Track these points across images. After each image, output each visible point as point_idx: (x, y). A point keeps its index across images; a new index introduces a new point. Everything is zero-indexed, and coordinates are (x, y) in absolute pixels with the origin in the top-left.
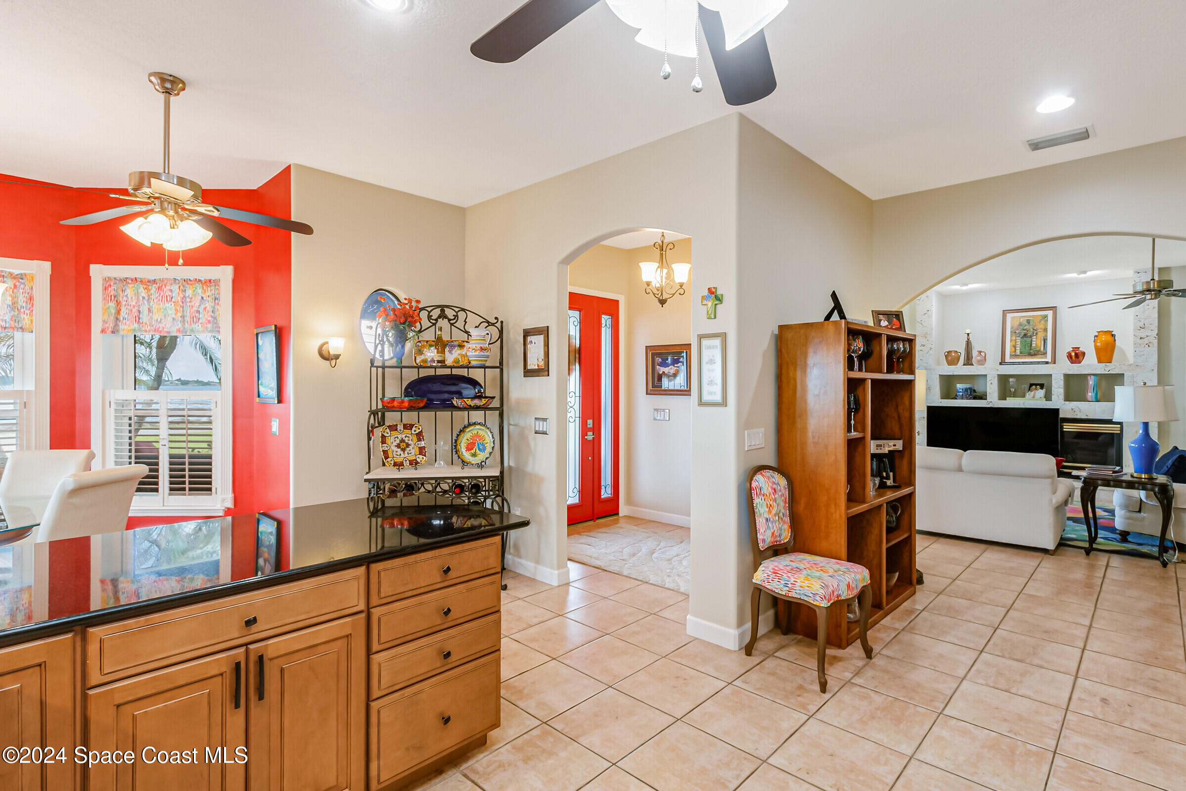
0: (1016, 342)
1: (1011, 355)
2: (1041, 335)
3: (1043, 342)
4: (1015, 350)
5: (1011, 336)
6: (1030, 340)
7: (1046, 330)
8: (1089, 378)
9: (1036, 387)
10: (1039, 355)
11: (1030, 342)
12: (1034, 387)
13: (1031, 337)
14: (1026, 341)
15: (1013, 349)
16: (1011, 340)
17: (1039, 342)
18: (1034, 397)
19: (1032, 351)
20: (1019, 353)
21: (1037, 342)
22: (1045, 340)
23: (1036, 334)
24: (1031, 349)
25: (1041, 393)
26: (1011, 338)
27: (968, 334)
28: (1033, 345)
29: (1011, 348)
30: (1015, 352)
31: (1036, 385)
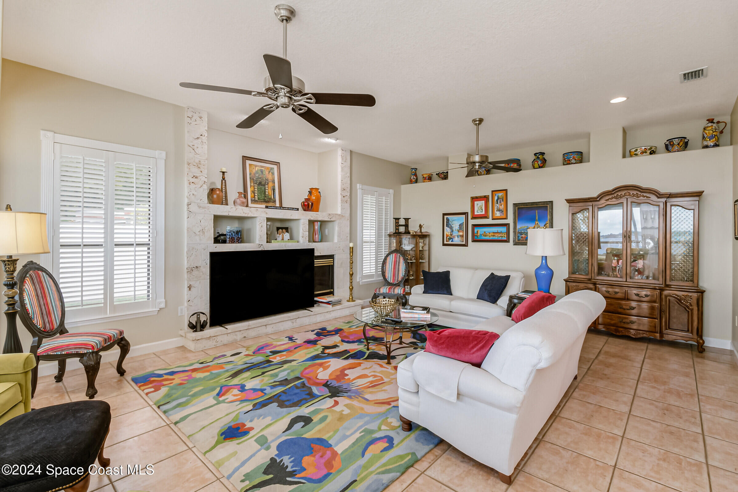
0: (254, 188)
1: (251, 200)
2: (271, 184)
3: (272, 191)
4: (255, 196)
5: (250, 182)
6: (264, 188)
7: (273, 182)
8: (316, 223)
9: (282, 230)
10: (271, 202)
11: (264, 190)
12: (280, 230)
13: (264, 185)
14: (261, 189)
15: (253, 194)
16: (251, 186)
17: (270, 190)
18: (283, 239)
19: (266, 198)
20: (257, 199)
21: (269, 191)
22: (274, 190)
23: (268, 183)
24: (265, 197)
25: (287, 236)
26: (250, 184)
27: (223, 173)
28: (267, 193)
29: (251, 194)
30: (254, 197)
31: (282, 228)
